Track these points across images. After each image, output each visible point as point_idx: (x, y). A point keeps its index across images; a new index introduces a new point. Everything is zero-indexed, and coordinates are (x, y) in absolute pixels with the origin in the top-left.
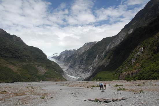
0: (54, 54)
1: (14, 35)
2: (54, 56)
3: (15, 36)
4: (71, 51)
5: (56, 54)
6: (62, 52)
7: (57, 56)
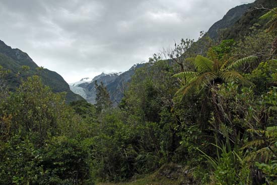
0: (82, 80)
1: (17, 49)
2: (82, 82)
3: (19, 50)
4: (111, 76)
5: (87, 79)
6: (96, 77)
7: (87, 83)
